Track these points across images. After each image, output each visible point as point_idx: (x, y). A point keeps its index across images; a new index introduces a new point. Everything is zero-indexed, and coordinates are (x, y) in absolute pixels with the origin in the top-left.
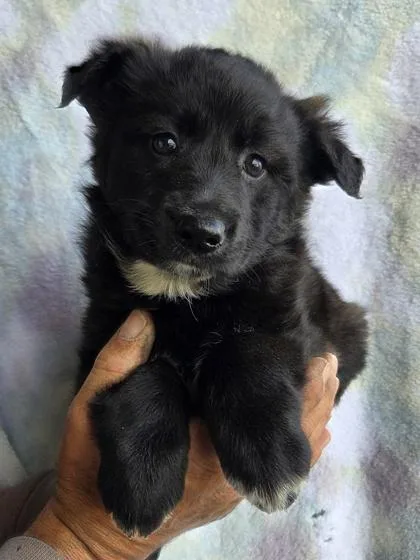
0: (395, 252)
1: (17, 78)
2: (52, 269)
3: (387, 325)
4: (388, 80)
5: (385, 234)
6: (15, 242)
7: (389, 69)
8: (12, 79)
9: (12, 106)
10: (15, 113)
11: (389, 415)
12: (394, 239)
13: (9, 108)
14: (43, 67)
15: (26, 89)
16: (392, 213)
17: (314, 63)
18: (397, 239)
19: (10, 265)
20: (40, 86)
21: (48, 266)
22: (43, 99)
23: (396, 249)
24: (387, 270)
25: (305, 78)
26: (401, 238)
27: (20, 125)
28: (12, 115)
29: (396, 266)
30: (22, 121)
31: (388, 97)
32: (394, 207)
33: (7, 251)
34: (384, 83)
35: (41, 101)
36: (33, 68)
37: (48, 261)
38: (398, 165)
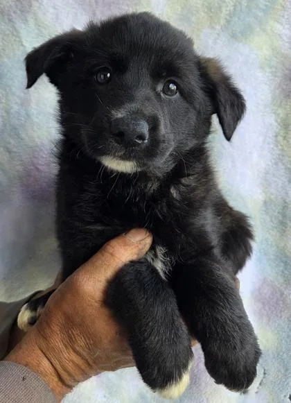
0: (280, 147)
1: (19, 12)
2: (44, 156)
3: (272, 197)
4: (282, 25)
5: (274, 134)
6: (18, 136)
7: (283, 16)
8: (15, 12)
9: (15, 33)
10: (17, 39)
11: (272, 257)
12: (280, 138)
13: (13, 35)
14: (38, 5)
15: (26, 21)
16: (279, 120)
17: (232, 8)
18: (281, 138)
19: (15, 152)
20: (36, 19)
21: (41, 154)
22: (38, 29)
23: (281, 145)
24: (274, 159)
25: (226, 19)
26: (285, 138)
27: (21, 48)
28: (15, 40)
29: (281, 157)
30: (22, 45)
31: (281, 37)
32: (281, 115)
33: (12, 142)
34: (279, 27)
35: (36, 31)
36: (31, 6)
37: (41, 150)
38: (284, 87)
